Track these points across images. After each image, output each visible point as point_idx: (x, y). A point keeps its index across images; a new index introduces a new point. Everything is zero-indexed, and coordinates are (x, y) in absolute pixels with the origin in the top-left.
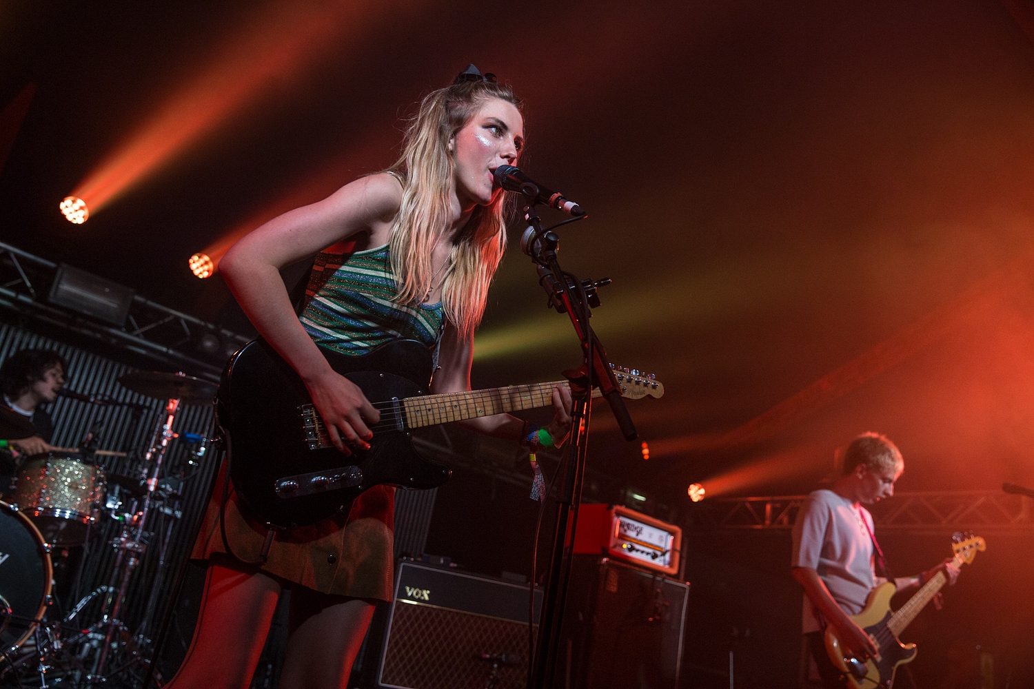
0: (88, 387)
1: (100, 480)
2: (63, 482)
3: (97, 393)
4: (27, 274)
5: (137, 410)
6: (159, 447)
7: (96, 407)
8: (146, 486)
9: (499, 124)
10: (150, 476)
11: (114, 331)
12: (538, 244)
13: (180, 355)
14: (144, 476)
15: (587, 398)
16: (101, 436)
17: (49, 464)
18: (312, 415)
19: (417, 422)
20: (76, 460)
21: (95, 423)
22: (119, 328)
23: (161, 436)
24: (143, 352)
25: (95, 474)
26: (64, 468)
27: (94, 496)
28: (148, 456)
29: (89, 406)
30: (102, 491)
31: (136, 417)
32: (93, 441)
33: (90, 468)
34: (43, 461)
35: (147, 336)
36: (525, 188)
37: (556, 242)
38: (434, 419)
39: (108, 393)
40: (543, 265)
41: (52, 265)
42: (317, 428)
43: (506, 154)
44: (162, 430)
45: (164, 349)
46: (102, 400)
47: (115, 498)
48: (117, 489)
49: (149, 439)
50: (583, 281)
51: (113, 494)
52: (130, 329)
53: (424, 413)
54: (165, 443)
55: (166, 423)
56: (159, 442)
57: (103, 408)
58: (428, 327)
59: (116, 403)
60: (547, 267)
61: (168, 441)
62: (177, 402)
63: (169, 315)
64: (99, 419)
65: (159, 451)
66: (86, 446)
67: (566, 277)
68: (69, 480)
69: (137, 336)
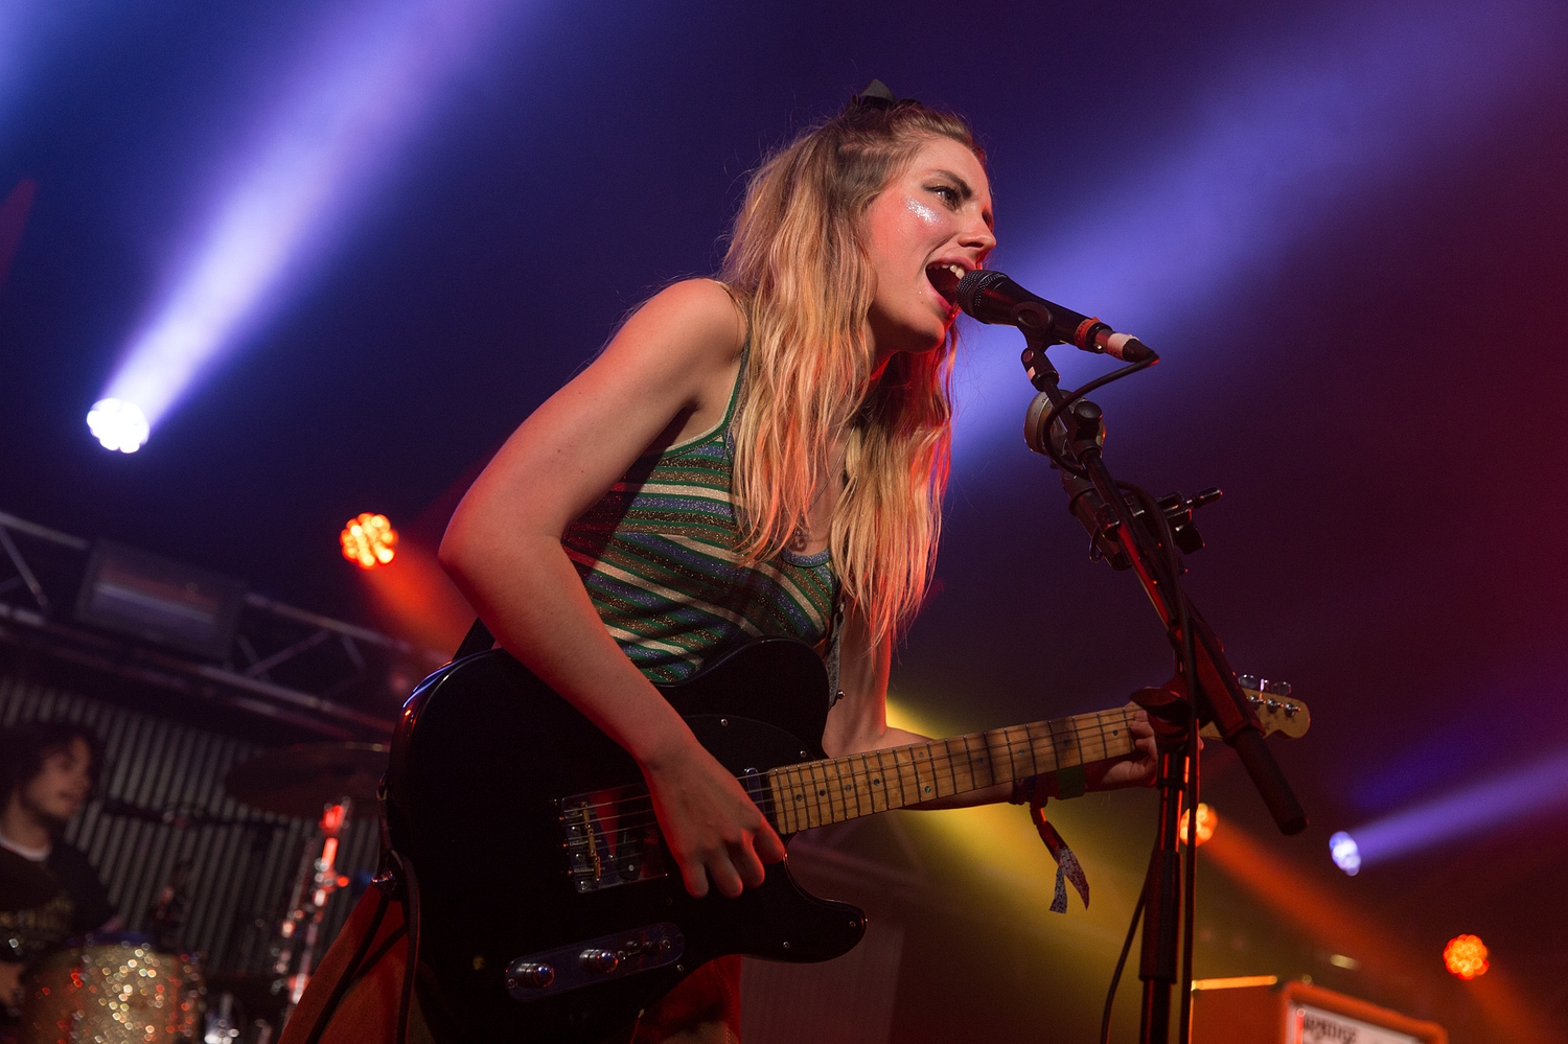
0: (161, 790)
1: (191, 986)
2: (115, 997)
3: (179, 804)
4: (31, 566)
5: (262, 834)
6: (309, 908)
7: (178, 833)
8: (286, 993)
9: (952, 185)
10: (293, 970)
11: (209, 671)
12: (1060, 428)
13: (345, 712)
14: (281, 968)
15: (1190, 749)
16: (191, 891)
17: (87, 960)
18: (582, 819)
19: (797, 821)
20: (139, 946)
21: (177, 867)
22: (217, 663)
23: (311, 885)
24: (267, 709)
25: (180, 974)
26: (118, 966)
27: (179, 1021)
28: (288, 928)
29: (164, 831)
30: (195, 1010)
31: (261, 846)
32: (175, 904)
33: (169, 961)
34: (74, 953)
35: (278, 676)
36: (1022, 313)
37: (1096, 421)
38: (832, 813)
39: (202, 800)
40: (1075, 472)
41: (77, 543)
42: (592, 847)
43: (970, 238)
44: (314, 871)
45: (311, 701)
46: (192, 816)
47: (222, 1022)
48: (227, 1002)
49: (287, 894)
50: (1160, 499)
51: (218, 1014)
52: (241, 666)
53: (812, 800)
54: (320, 898)
55: (320, 854)
56: (308, 898)
57: (192, 836)
58: (804, 602)
59: (218, 822)
60: (1083, 475)
61: (329, 897)
62: (342, 810)
63: (315, 629)
64: (186, 855)
65: (308, 917)
66: (160, 914)
67: (1123, 492)
68: (128, 989)
69: (257, 677)
